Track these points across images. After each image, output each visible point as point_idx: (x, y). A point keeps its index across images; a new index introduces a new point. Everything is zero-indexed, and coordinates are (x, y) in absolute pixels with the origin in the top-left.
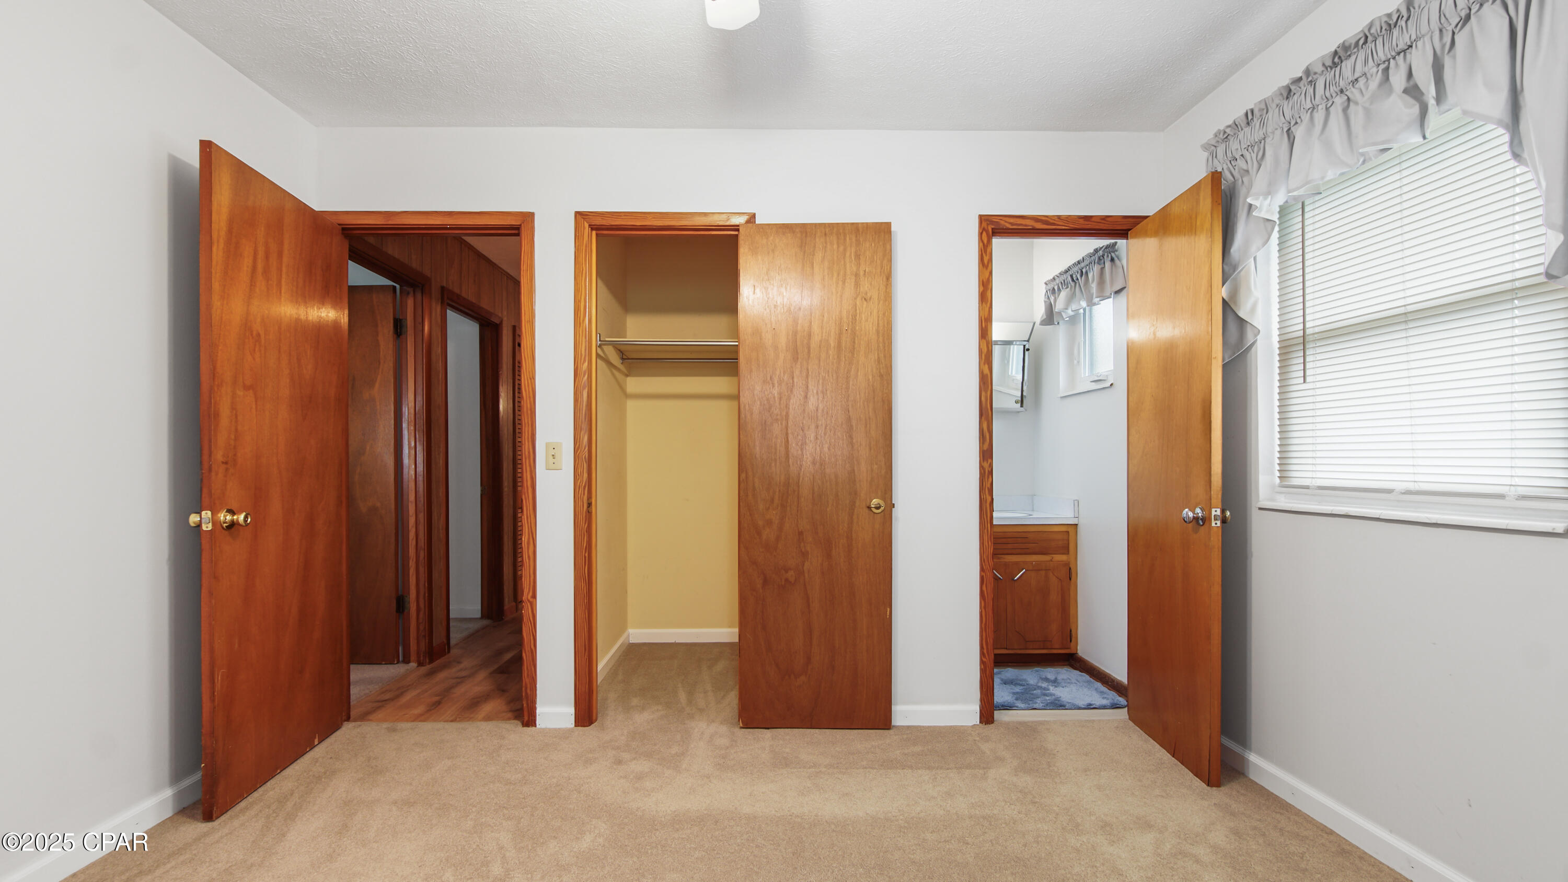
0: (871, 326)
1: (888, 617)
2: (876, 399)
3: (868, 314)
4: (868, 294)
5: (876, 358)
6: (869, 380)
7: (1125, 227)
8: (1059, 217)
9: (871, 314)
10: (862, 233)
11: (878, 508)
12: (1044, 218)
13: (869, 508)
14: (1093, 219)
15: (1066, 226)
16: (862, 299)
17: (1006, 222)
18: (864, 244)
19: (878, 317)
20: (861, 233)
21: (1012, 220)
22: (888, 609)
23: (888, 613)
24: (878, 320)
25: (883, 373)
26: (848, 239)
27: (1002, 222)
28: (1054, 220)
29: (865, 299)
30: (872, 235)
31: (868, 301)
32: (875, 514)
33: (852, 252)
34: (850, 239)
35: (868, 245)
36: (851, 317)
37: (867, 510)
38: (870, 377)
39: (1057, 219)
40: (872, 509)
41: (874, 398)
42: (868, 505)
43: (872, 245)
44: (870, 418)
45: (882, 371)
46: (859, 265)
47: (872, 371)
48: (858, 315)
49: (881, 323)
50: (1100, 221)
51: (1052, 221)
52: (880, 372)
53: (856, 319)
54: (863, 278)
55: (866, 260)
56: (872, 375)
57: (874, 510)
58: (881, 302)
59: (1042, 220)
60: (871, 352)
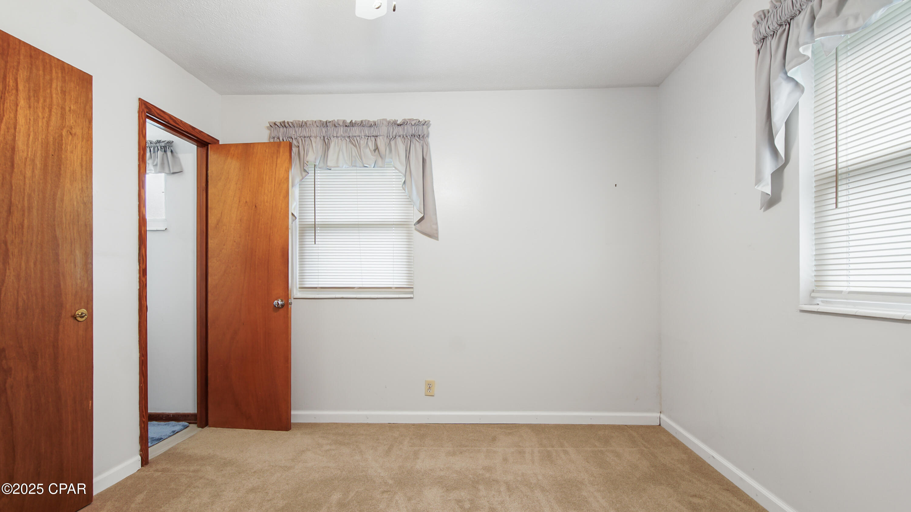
0: (75, 158)
1: (90, 408)
2: (80, 223)
3: (73, 146)
4: (73, 130)
5: (80, 187)
6: (74, 205)
7: (208, 141)
8: (181, 121)
9: (76, 147)
10: (68, 73)
11: (82, 317)
12: (174, 118)
13: (74, 317)
14: (196, 130)
15: (183, 128)
16: (67, 132)
17: (155, 111)
18: (69, 84)
19: (82, 152)
20: (66, 72)
21: (158, 112)
22: (91, 402)
23: (90, 405)
24: (82, 155)
25: (85, 201)
26: (54, 71)
27: (153, 110)
28: (179, 122)
29: (70, 133)
30: (77, 80)
31: (73, 135)
32: (80, 323)
33: (59, 85)
34: (56, 73)
35: (72, 85)
36: (57, 144)
37: (72, 320)
38: (75, 203)
39: (180, 122)
40: (77, 318)
41: (78, 222)
42: (73, 314)
43: (76, 87)
44: (74, 239)
45: (85, 199)
46: (64, 100)
47: (77, 197)
48: (64, 145)
49: (84, 158)
50: (198, 132)
51: (178, 122)
52: (83, 200)
53: (62, 148)
54: (69, 113)
55: (71, 99)
56: (77, 201)
57: (79, 319)
58: (84, 141)
59: (173, 119)
60: (76, 181)
